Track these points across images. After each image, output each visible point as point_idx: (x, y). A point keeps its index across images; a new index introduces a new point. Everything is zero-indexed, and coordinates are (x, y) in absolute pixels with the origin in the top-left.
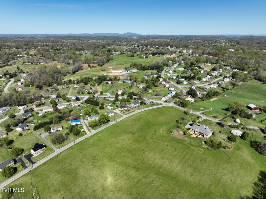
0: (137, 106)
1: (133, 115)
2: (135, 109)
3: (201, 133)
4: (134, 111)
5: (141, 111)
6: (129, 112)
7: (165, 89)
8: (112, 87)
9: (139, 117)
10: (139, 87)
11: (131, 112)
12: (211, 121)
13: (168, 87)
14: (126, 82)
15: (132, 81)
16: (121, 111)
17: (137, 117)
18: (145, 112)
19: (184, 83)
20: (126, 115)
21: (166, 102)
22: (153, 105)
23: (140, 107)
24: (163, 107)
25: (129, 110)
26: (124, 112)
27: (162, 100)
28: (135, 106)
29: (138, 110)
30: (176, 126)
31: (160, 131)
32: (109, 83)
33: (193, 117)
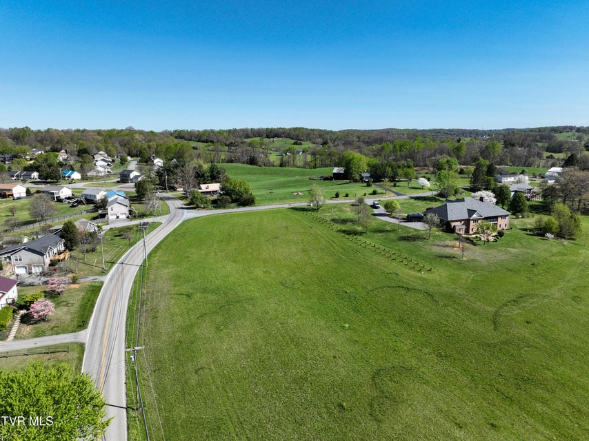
0: (61, 256)
4: (95, 290)
5: (128, 269)
6: (71, 300)
11: (90, 300)
13: (24, 195)
18: (166, 264)
19: (73, 176)
20: (83, 325)
21: (142, 216)
22: (123, 236)
23: (88, 257)
24: (181, 225)
25: (52, 295)
26: (43, 319)
27: (111, 217)
28: (53, 264)
29: (104, 272)
30: (389, 240)
31: (424, 279)
33: (349, 210)
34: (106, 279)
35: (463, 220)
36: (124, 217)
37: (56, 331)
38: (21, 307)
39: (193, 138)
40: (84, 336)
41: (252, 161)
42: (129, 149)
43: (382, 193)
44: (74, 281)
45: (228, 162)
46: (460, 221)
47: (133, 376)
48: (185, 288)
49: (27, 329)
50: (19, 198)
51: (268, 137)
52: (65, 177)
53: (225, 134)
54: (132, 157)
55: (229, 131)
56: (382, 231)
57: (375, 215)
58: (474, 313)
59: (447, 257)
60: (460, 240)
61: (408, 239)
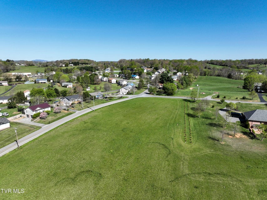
0: (76, 102)
1: (71, 121)
2: (71, 110)
4: (71, 114)
5: (88, 110)
6: (59, 115)
7: (112, 84)
8: (10, 89)
9: (92, 123)
10: (66, 87)
11: (63, 117)
12: (250, 104)
13: (115, 82)
14: (40, 82)
15: (52, 81)
16: (34, 117)
17: (85, 123)
19: (136, 77)
21: (130, 94)
24: (133, 99)
27: (121, 93)
29: (81, 110)
30: (203, 123)
31: (180, 145)
32: (3, 84)
33: (212, 105)
34: (77, 112)
35: (263, 122)
36: (125, 93)
37: (42, 123)
40: (45, 126)
41: (229, 76)
43: (251, 99)
44: (68, 110)
45: (217, 76)
46: (261, 122)
49: (39, 120)
51: (265, 64)
52: (133, 77)
53: (237, 62)
55: (242, 61)
56: (207, 118)
57: (221, 110)
58: (175, 169)
59: (214, 139)
60: (245, 133)
61: (211, 125)
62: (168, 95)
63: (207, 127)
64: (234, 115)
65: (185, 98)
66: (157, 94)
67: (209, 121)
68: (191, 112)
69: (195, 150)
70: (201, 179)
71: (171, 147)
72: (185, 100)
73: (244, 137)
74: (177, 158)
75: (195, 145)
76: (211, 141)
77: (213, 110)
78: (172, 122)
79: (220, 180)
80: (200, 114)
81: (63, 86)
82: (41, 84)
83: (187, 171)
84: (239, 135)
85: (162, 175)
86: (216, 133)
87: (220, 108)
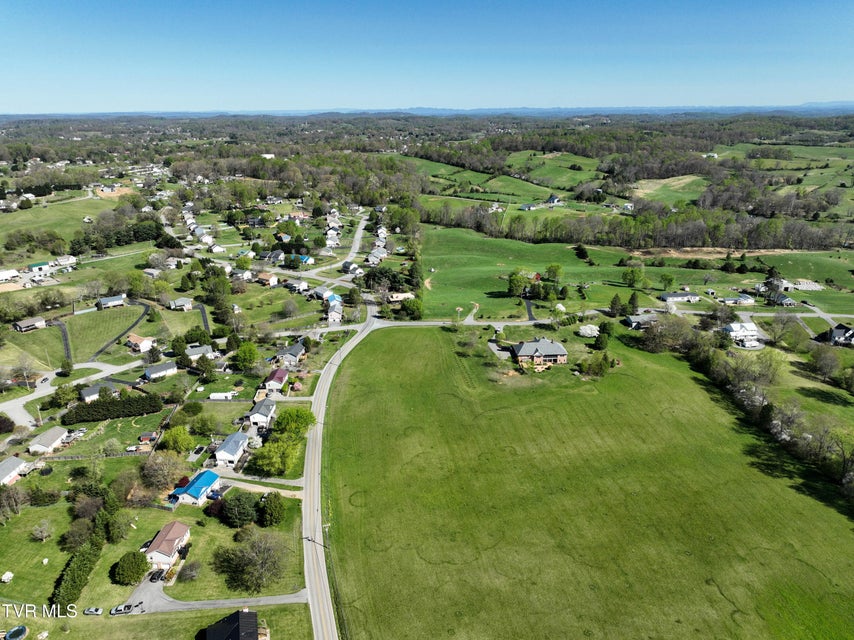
0: (304, 357)
2: (311, 370)
3: (549, 356)
4: (317, 378)
5: (333, 367)
6: (308, 381)
8: (65, 336)
9: (361, 384)
10: (182, 310)
11: (315, 382)
12: (518, 327)
13: (276, 283)
14: (109, 304)
16: (283, 391)
18: (351, 366)
19: (308, 262)
20: (312, 394)
21: (349, 322)
22: (335, 340)
23: (316, 357)
24: (369, 335)
25: (301, 379)
26: (298, 390)
27: (330, 320)
28: (300, 361)
29: (321, 368)
30: (477, 364)
31: (467, 392)
32: (37, 324)
33: (478, 333)
34: (322, 372)
36: (338, 320)
37: (303, 395)
38: (291, 383)
39: (442, 159)
40: (312, 399)
41: (480, 227)
42: (362, 197)
43: (519, 318)
44: (309, 372)
46: (528, 356)
47: (327, 415)
48: (354, 382)
49: (293, 393)
50: (274, 287)
51: (544, 150)
52: (303, 262)
54: (364, 205)
56: (479, 356)
57: (490, 341)
58: (472, 412)
59: (492, 381)
60: (516, 370)
61: (487, 365)
62: (414, 319)
63: (483, 368)
64: (504, 349)
65: (441, 324)
66: (396, 319)
67: (482, 361)
68: (460, 349)
69: (480, 394)
70: (492, 414)
71: (461, 396)
72: (444, 329)
73: (516, 373)
74: (470, 404)
75: (480, 389)
76: (491, 383)
77: (482, 343)
78: (445, 366)
79: (503, 411)
80: (470, 352)
81: (174, 310)
82: (115, 309)
83: (481, 411)
84: (512, 373)
85: (465, 417)
86: (493, 375)
87: (487, 338)
